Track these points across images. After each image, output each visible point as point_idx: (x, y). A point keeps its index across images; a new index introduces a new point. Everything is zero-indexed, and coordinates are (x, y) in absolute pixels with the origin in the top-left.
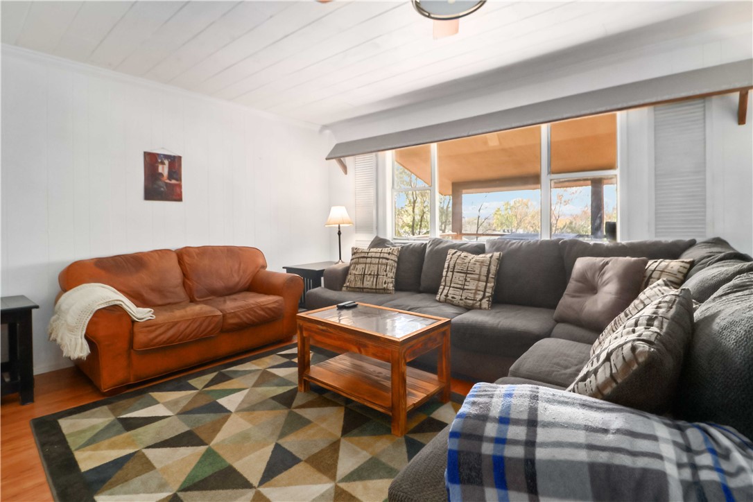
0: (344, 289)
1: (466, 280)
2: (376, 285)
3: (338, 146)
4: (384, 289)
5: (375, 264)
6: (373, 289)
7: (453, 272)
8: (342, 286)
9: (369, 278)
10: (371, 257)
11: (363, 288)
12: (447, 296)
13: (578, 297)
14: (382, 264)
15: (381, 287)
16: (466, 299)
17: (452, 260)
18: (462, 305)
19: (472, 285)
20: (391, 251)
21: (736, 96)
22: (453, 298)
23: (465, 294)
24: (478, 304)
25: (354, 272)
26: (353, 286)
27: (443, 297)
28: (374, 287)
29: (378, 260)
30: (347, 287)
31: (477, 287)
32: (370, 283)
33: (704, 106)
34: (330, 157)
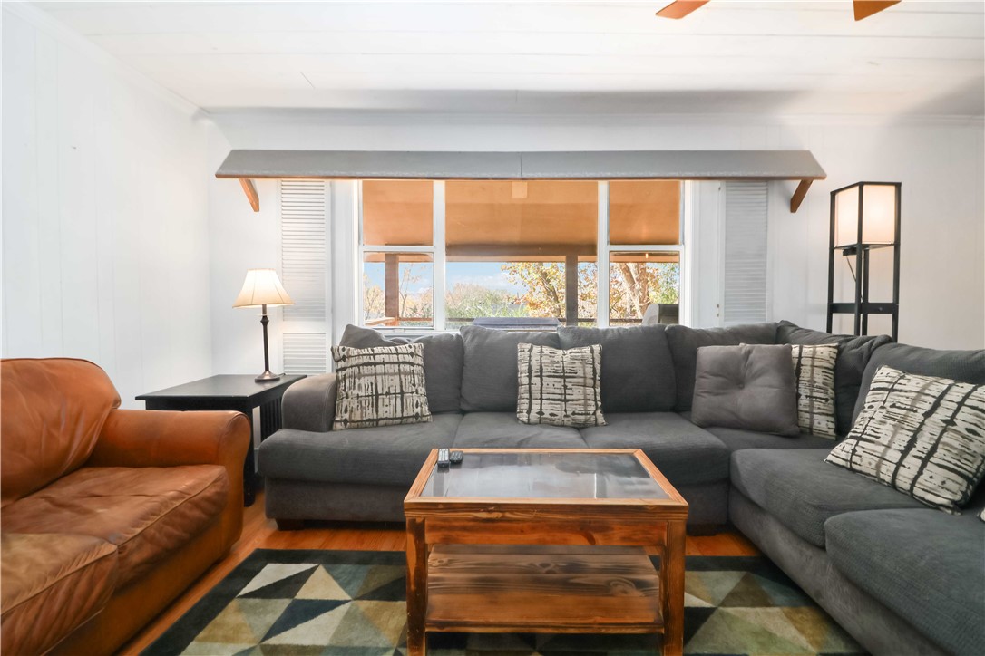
0: (338, 426)
1: (565, 387)
2: (402, 411)
3: (236, 155)
4: (417, 416)
5: (394, 374)
6: (396, 418)
7: (541, 376)
8: (333, 421)
9: (387, 401)
10: (384, 363)
11: (378, 420)
12: (541, 413)
13: (723, 394)
14: (406, 374)
15: (411, 414)
16: (574, 414)
17: (533, 359)
18: (569, 423)
19: (576, 393)
20: (412, 350)
21: (795, 185)
22: (551, 415)
23: (570, 408)
24: (592, 419)
25: (355, 392)
26: (359, 419)
27: (534, 416)
28: (399, 415)
29: (396, 366)
30: (345, 421)
31: (585, 396)
32: (391, 409)
33: (767, 190)
34: (224, 172)
